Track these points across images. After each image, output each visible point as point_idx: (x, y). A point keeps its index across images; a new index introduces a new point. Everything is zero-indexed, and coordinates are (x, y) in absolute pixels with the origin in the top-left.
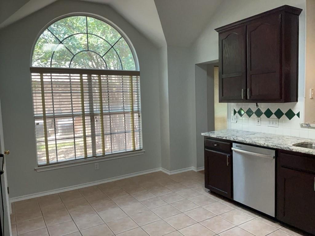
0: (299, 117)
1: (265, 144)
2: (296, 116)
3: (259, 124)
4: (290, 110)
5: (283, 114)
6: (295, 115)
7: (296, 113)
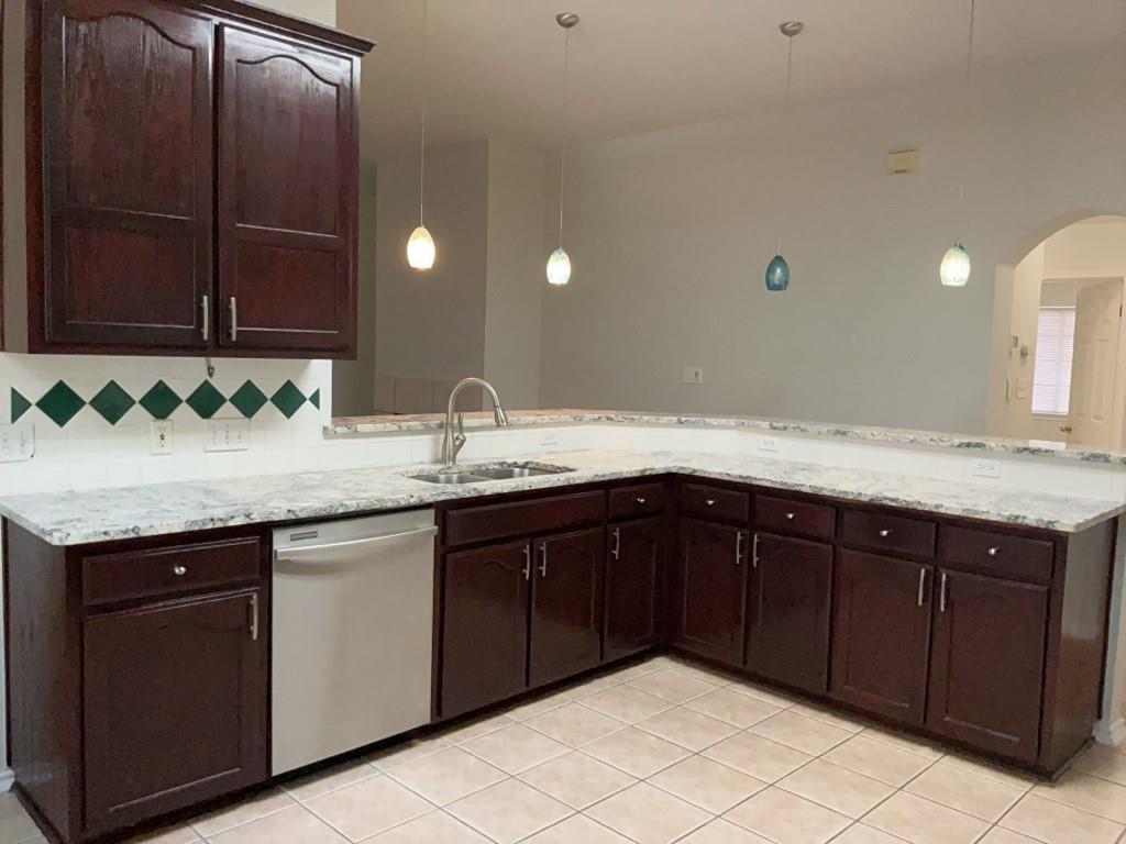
0: (318, 406)
1: (412, 496)
2: (308, 404)
3: (167, 450)
4: (289, 383)
5: (264, 400)
6: (305, 399)
7: (308, 394)
